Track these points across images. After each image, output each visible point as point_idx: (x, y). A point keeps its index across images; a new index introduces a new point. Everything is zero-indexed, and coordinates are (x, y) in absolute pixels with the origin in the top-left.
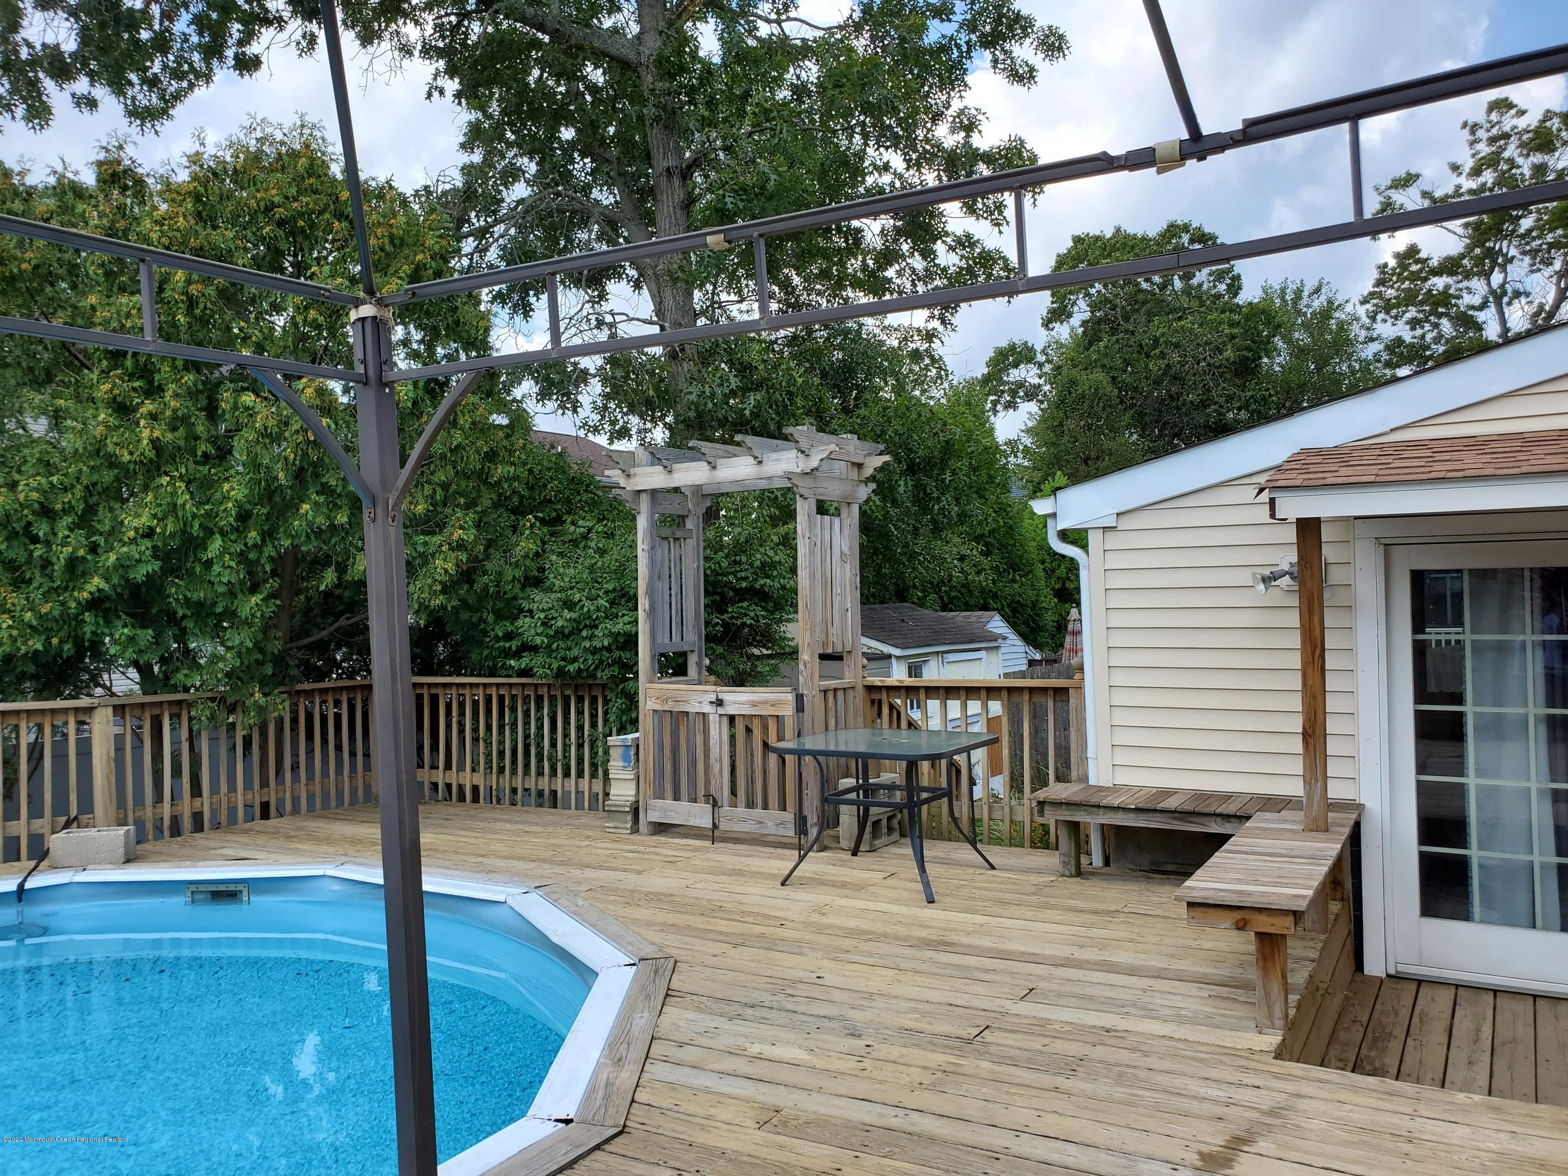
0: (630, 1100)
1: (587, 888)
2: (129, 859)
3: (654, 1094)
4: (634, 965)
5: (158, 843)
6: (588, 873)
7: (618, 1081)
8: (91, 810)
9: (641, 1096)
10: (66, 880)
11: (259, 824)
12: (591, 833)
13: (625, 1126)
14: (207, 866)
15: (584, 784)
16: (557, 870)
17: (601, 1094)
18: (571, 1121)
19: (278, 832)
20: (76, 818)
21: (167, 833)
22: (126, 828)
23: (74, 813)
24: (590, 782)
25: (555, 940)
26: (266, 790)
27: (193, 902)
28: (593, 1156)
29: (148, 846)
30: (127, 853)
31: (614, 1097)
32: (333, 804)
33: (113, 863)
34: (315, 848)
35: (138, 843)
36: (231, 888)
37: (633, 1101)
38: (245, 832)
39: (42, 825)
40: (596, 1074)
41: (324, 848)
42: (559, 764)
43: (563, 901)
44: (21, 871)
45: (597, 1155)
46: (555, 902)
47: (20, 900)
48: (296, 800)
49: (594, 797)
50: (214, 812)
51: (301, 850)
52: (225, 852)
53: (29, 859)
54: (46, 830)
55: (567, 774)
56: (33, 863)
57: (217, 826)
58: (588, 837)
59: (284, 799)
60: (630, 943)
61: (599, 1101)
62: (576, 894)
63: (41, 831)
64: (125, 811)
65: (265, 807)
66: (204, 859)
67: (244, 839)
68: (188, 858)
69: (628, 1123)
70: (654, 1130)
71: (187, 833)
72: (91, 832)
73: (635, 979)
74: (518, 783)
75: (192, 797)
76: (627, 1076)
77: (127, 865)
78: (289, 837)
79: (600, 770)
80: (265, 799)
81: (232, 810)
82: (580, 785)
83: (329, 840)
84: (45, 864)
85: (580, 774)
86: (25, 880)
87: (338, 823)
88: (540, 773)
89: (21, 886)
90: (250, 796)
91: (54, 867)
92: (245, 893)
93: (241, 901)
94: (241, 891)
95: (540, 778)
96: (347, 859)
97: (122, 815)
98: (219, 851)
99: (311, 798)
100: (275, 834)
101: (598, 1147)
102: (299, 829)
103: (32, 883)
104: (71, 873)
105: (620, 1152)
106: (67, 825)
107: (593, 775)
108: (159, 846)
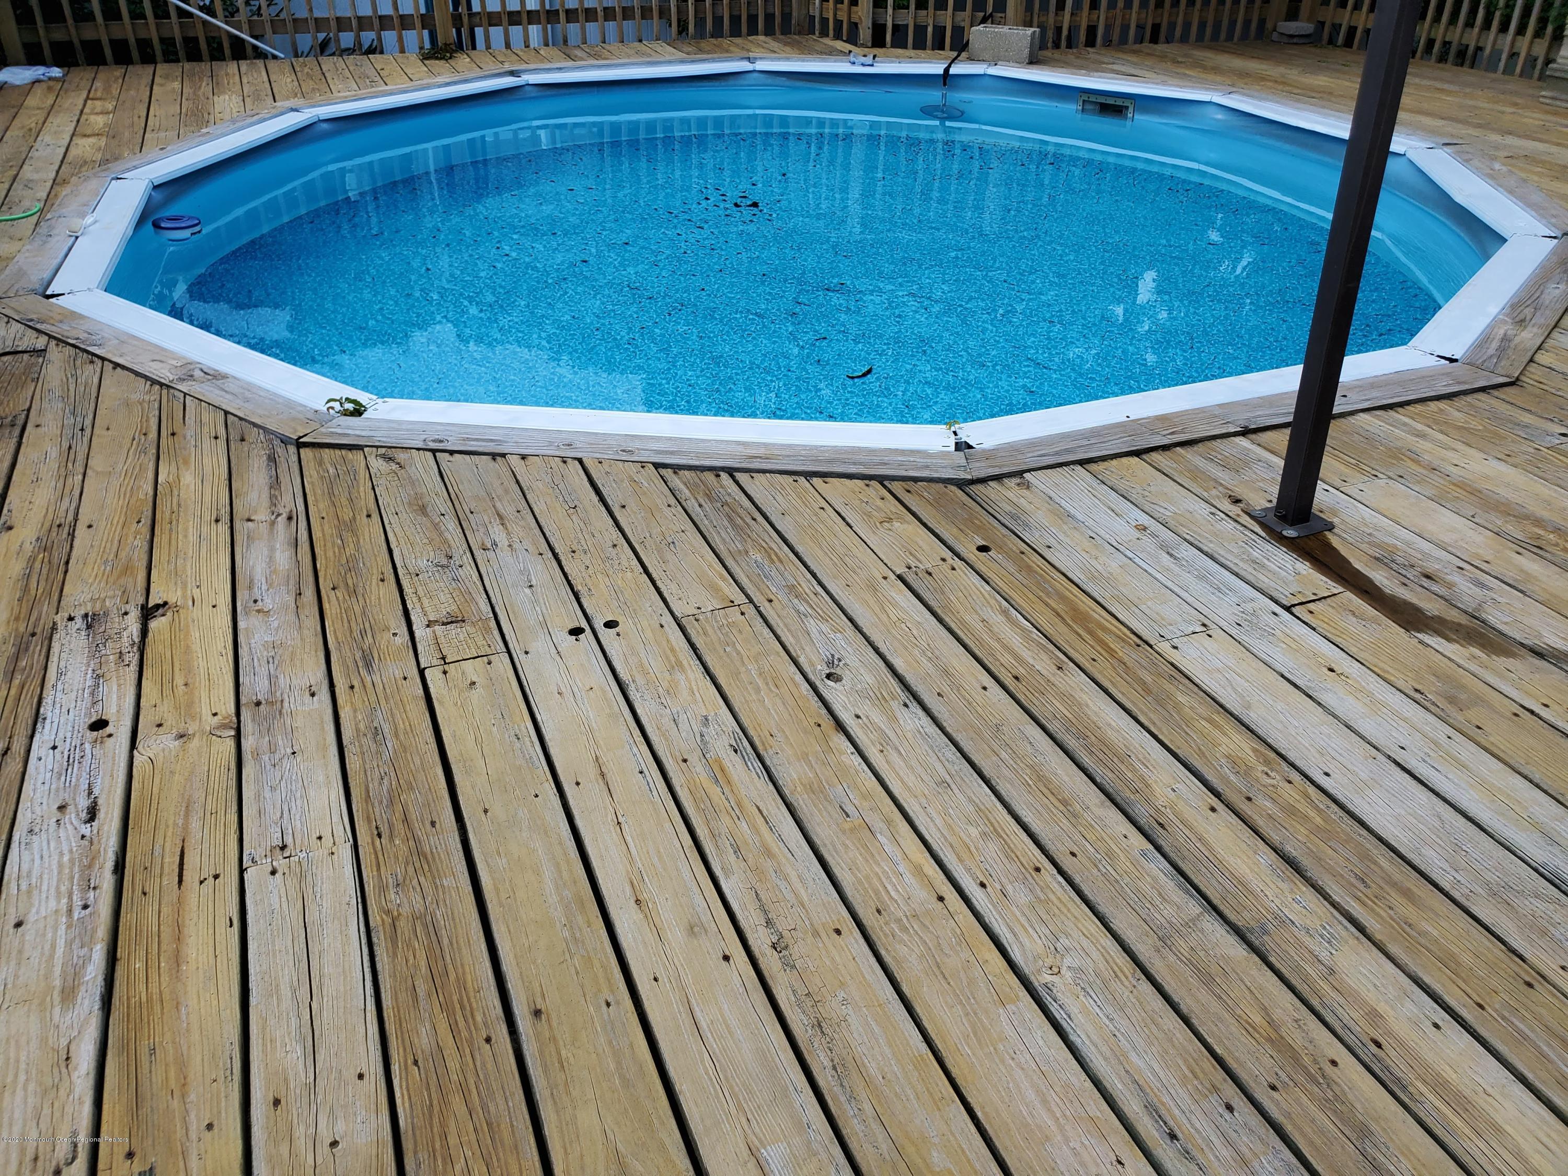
0: (1528, 358)
1: (1506, 154)
2: (1033, 61)
3: (1558, 360)
4: (1555, 238)
5: (1055, 51)
6: (1510, 140)
7: (1517, 340)
8: (1004, 10)
9: (1539, 357)
10: (982, 72)
11: (1147, 46)
12: (1519, 101)
13: (1518, 379)
14: (1100, 77)
15: (1523, 44)
16: (1471, 131)
17: (1495, 345)
18: (1456, 360)
19: (1166, 57)
20: (991, 15)
21: (1063, 43)
22: (1032, 29)
23: (990, 10)
24: (1532, 43)
25: (1459, 199)
26: (1160, 11)
27: (1083, 110)
28: (1476, 396)
29: (1048, 53)
30: (1031, 54)
31: (1510, 352)
32: (1223, 35)
33: (1019, 62)
34: (1203, 76)
35: (1041, 49)
36: (1119, 102)
37: (1531, 360)
38: (1135, 52)
39: (964, 17)
40: (1491, 327)
41: (1211, 77)
42: (1498, 14)
43: (1476, 162)
44: (946, 58)
45: (1481, 396)
46: (1466, 162)
47: (945, 84)
48: (1187, 25)
49: (1531, 61)
50: (1108, 27)
51: (1189, 76)
52: (1115, 67)
53: (951, 50)
54: (966, 24)
55: (1504, 28)
56: (955, 54)
57: (1108, 43)
58: (1515, 105)
59: (1175, 23)
60: (1554, 216)
61: (1491, 351)
62: (1494, 158)
63: (962, 24)
64: (1032, 15)
65: (1156, 28)
66: (1097, 71)
67: (1134, 59)
68: (1081, 67)
69: (1523, 378)
70: (1553, 391)
71: (1081, 45)
72: (1005, 29)
73: (1554, 252)
74: (1439, 33)
75: (1090, 9)
76: (1529, 337)
77: (1031, 66)
78: (1175, 62)
79: (1550, 29)
80: (1158, 21)
81: (1125, 28)
82: (1518, 44)
83: (1216, 70)
84: (964, 55)
85: (1521, 31)
86: (949, 66)
87: (1226, 55)
88: (1470, 24)
89: (947, 70)
90: (1143, 15)
91: (971, 59)
92: (1131, 110)
93: (1126, 118)
94: (1127, 108)
95: (1468, 30)
96: (1234, 89)
97: (1028, 19)
98: (1110, 66)
99: (1202, 25)
100: (1163, 57)
101: (1483, 389)
102: (1186, 56)
103: (954, 70)
104: (985, 66)
105: (1508, 399)
106: (984, 21)
107: (1539, 34)
108: (1057, 54)
